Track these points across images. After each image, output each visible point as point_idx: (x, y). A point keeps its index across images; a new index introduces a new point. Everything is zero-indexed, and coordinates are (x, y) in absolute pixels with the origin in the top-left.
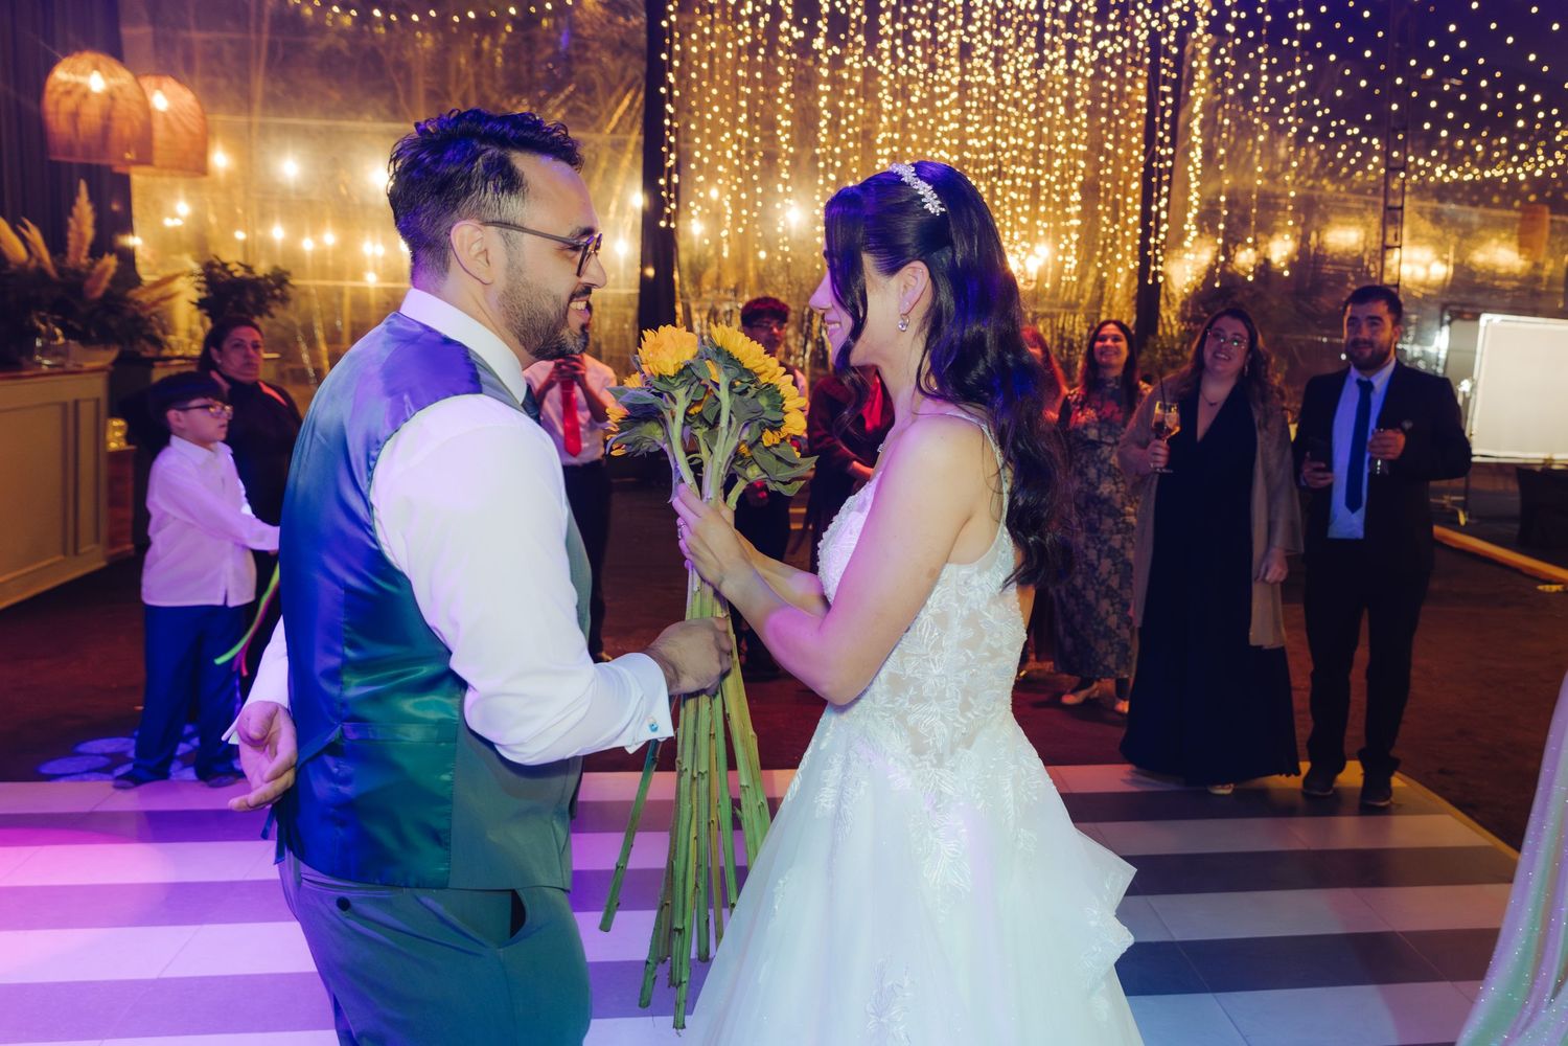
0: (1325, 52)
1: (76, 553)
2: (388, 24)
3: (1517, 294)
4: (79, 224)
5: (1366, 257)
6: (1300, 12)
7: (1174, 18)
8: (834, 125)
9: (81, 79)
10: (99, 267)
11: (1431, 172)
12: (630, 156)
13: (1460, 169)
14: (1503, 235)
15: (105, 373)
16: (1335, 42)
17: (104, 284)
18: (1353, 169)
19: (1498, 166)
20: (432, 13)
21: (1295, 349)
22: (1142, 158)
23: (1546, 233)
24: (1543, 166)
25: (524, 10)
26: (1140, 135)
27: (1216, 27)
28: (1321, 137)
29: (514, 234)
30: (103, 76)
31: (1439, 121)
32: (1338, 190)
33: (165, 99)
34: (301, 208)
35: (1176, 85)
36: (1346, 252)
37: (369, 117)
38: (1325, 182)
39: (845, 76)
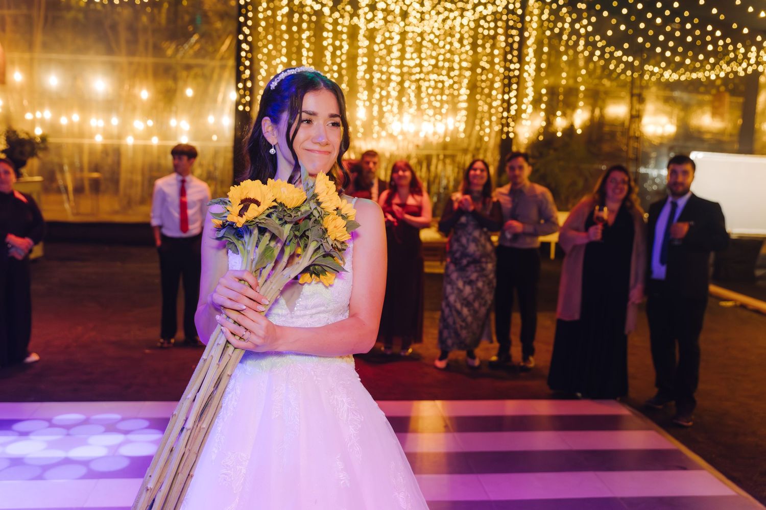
8: (333, 55)
12: (228, 72)
13: (678, 73)
19: (700, 71)
26: (499, 58)
28: (601, 57)
31: (665, 47)
32: (612, 85)
36: (616, 119)
38: (605, 81)
39: (339, 28)
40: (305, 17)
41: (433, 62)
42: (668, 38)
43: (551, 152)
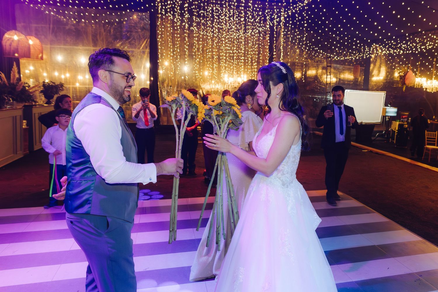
0: (310, 31)
1: (16, 153)
2: (85, 23)
3: (353, 85)
4: (14, 72)
5: (319, 77)
6: (305, 22)
7: (275, 23)
9: (12, 37)
10: (20, 83)
11: (333, 58)
12: (146, 55)
13: (340, 57)
14: (349, 72)
15: (22, 109)
16: (312, 29)
17: (21, 87)
18: (316, 57)
19: (348, 56)
20: (97, 20)
21: (304, 98)
22: (269, 55)
23: (359, 72)
24: (358, 56)
25: (120, 20)
26: (268, 49)
27: (285, 25)
28: (309, 50)
29: (112, 73)
30: (17, 36)
31: (336, 47)
32: (312, 62)
33: (32, 41)
34: (63, 68)
35: (276, 38)
37: (81, 46)
38: (309, 60)
42: (337, 43)
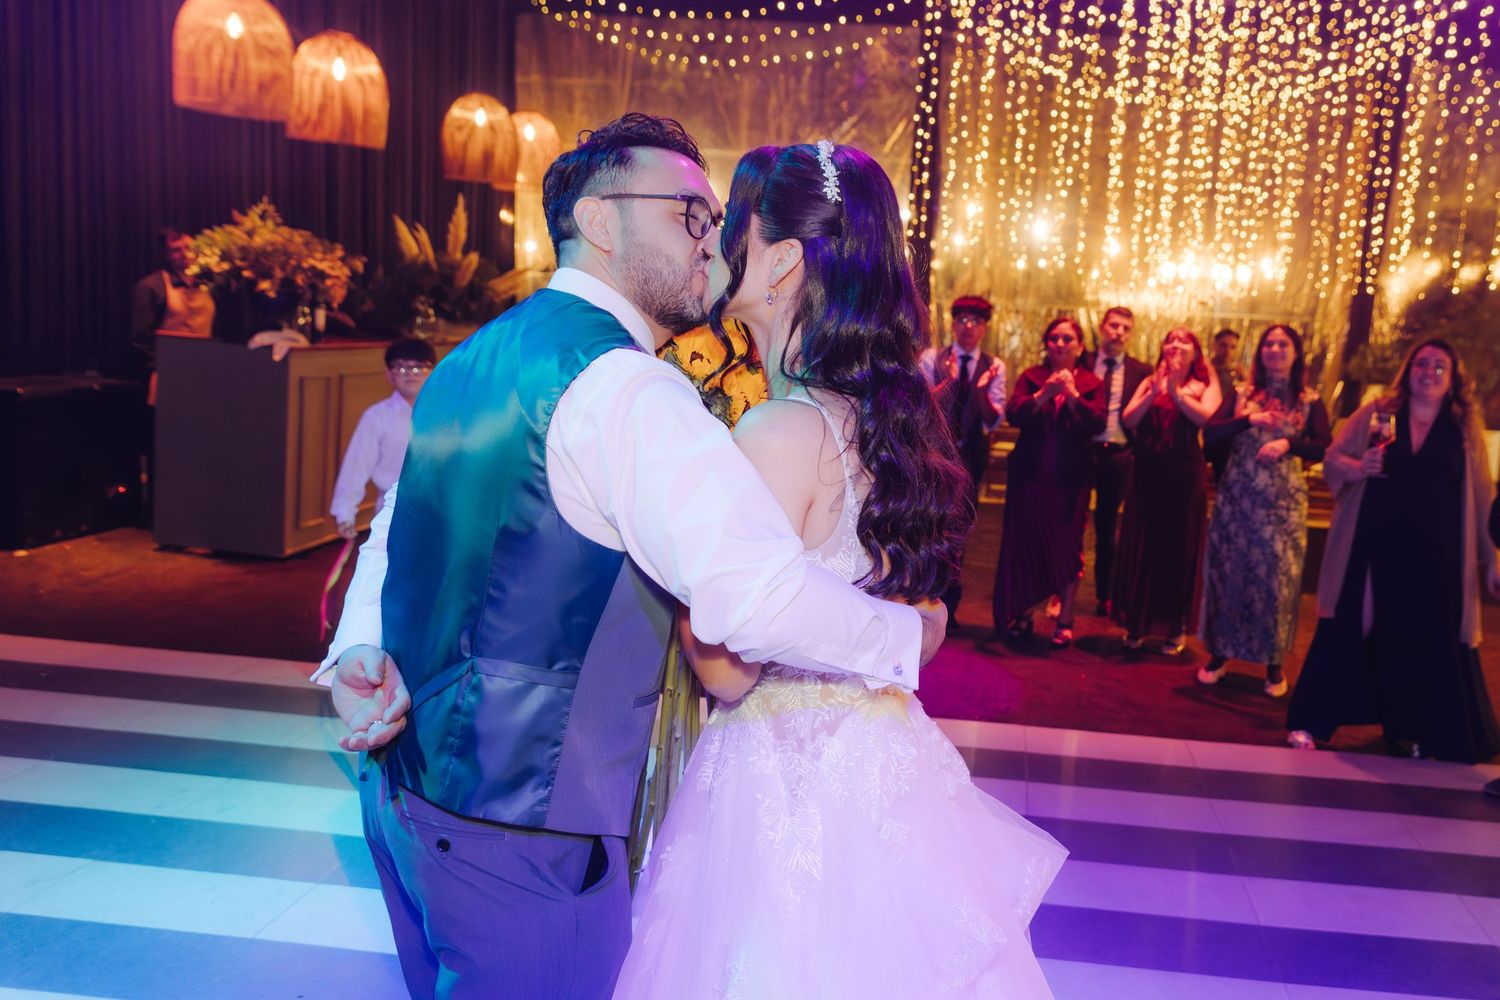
2: (711, 67)
4: (456, 228)
8: (1068, 148)
9: (469, 115)
10: (466, 262)
12: (899, 176)
17: (469, 276)
20: (746, 59)
25: (819, 55)
33: (532, 131)
39: (1080, 104)
40: (1024, 85)
41: (1236, 161)
43: (1443, 321)
